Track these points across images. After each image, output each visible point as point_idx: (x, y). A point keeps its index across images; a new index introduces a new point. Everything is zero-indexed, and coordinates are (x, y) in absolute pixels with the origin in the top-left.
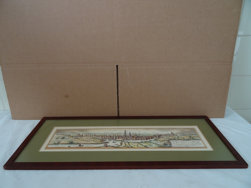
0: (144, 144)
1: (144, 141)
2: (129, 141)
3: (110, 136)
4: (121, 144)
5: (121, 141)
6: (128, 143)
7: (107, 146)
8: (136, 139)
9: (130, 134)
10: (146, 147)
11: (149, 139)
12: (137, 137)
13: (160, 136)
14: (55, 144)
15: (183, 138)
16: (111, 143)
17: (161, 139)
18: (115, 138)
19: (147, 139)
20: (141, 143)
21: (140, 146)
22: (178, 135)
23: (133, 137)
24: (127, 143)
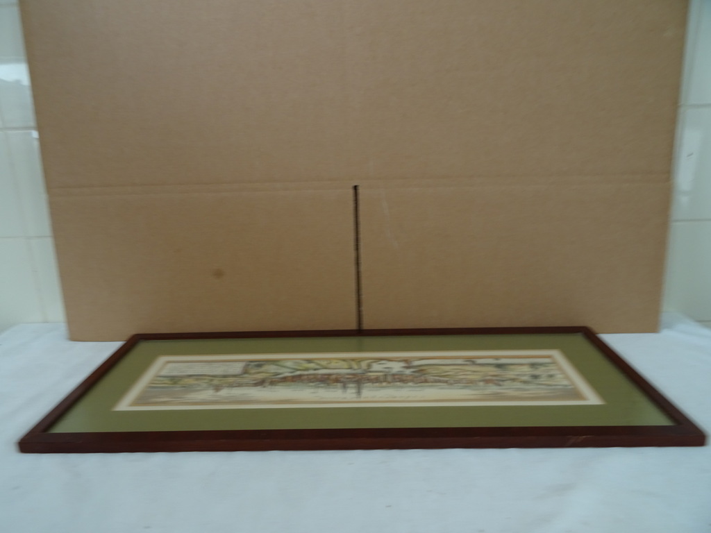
0: (312, 365)
1: (311, 372)
2: (349, 371)
3: (401, 381)
4: (369, 366)
5: (370, 372)
6: (351, 368)
7: (406, 361)
8: (330, 375)
9: (345, 387)
10: (309, 361)
11: (293, 377)
12: (326, 380)
13: (261, 383)
14: (541, 364)
15: (197, 380)
16: (396, 367)
17: (260, 376)
18: (389, 378)
19: (300, 376)
20: (318, 367)
21: (324, 363)
22: (205, 385)
23: (337, 381)
24: (355, 366)
